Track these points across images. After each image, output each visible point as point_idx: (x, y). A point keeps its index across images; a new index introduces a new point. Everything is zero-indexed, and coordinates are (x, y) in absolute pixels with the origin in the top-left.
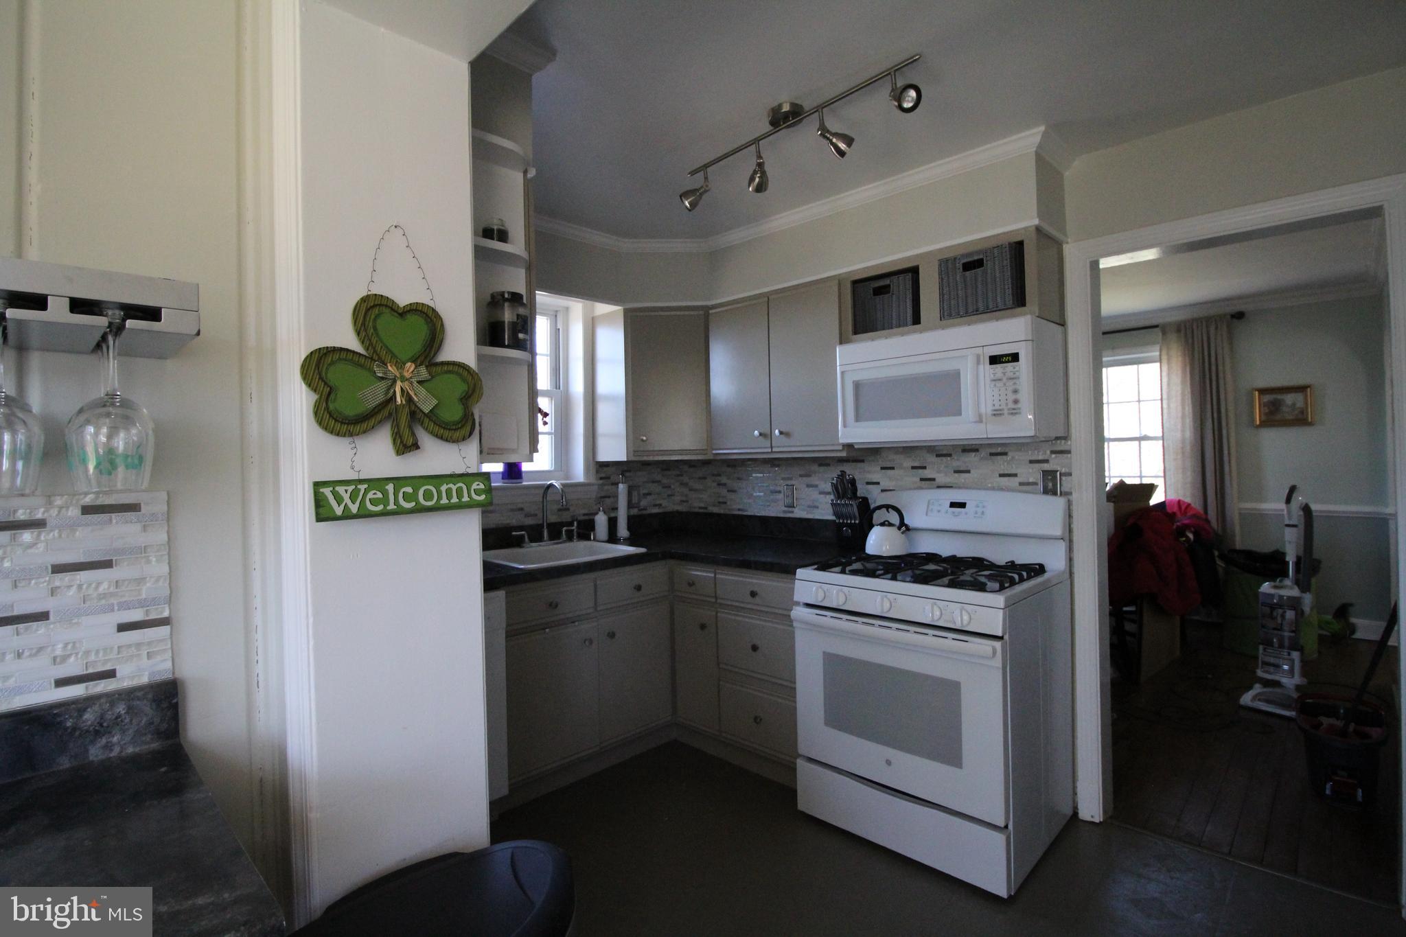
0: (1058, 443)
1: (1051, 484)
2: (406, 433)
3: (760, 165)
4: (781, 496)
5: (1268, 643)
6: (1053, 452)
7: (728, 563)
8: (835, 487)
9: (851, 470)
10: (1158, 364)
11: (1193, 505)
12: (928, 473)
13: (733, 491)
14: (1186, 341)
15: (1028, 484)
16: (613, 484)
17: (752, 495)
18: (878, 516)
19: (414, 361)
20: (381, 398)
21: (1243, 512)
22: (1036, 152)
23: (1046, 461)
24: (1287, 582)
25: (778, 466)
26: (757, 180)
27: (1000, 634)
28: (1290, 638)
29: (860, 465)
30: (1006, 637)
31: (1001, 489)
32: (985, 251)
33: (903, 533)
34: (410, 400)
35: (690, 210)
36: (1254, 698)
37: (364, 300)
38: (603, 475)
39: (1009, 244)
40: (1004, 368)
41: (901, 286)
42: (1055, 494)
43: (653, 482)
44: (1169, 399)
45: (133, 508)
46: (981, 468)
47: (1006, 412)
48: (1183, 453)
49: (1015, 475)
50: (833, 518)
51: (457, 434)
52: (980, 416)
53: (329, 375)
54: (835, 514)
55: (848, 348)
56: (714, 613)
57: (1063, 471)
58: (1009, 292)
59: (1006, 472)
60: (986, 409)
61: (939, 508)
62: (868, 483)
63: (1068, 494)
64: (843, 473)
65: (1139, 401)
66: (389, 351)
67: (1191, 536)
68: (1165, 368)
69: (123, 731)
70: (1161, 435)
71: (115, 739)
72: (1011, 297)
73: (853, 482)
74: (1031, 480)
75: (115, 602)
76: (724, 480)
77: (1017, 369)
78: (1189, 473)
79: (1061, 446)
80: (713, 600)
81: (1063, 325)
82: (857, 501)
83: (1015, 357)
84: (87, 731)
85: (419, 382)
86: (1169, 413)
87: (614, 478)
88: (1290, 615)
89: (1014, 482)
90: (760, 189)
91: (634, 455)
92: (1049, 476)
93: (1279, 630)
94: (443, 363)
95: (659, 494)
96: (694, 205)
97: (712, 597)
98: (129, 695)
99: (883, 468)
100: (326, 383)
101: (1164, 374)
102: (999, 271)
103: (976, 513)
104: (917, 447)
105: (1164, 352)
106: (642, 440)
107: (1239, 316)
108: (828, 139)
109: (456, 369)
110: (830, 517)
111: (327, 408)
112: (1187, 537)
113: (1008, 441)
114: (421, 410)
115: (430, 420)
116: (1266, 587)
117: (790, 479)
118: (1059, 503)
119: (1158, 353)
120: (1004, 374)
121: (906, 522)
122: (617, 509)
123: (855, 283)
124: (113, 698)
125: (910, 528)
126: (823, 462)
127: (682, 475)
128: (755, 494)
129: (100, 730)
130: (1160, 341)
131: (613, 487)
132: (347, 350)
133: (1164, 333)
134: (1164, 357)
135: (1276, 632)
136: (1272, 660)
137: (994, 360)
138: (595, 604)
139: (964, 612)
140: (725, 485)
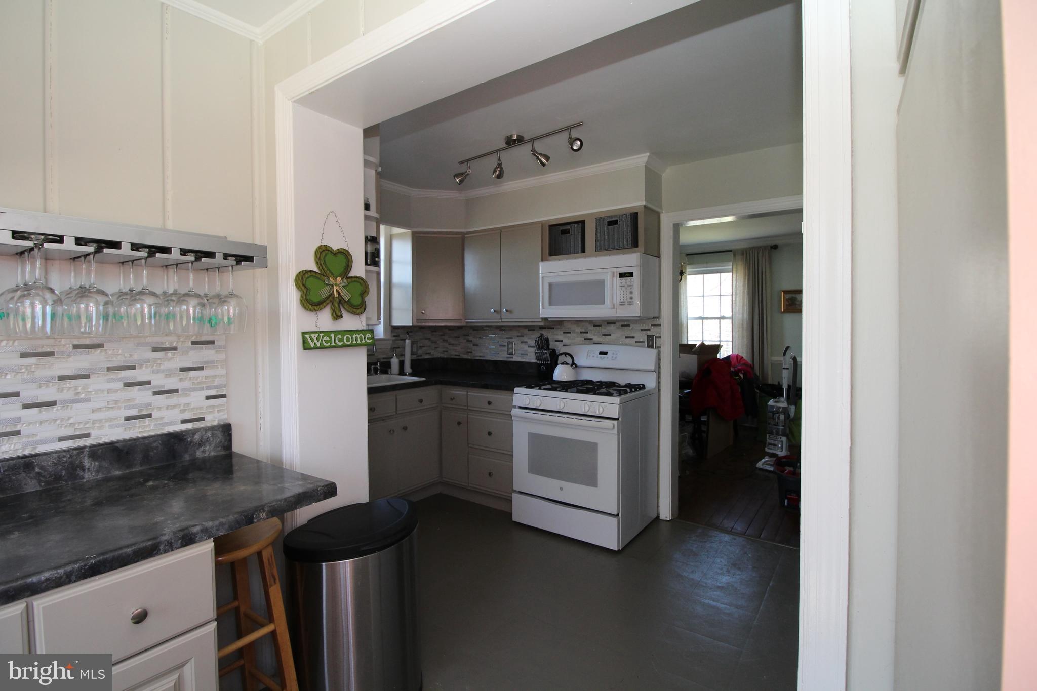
0: (654, 320)
1: (651, 342)
2: (337, 310)
3: (500, 165)
4: (506, 348)
5: (771, 433)
6: (652, 325)
7: (474, 386)
8: (537, 342)
9: (546, 333)
10: (731, 273)
11: (745, 358)
12: (589, 336)
13: (477, 345)
14: (746, 260)
15: (640, 342)
16: (401, 340)
17: (488, 347)
18: (561, 359)
19: (340, 276)
20: (328, 294)
21: (773, 362)
22: (645, 166)
23: (649, 330)
24: (782, 399)
25: (504, 330)
26: (498, 172)
27: (617, 417)
28: (782, 429)
29: (552, 330)
30: (620, 419)
31: (626, 345)
32: (619, 216)
33: (573, 368)
34: (339, 294)
35: (459, 184)
36: (763, 464)
37: (320, 247)
38: (395, 334)
39: (631, 214)
40: (626, 280)
41: (576, 229)
42: (653, 347)
43: (426, 339)
44: (736, 294)
45: (212, 342)
46: (617, 333)
47: (626, 303)
48: (743, 327)
49: (634, 337)
50: (536, 361)
51: (359, 311)
52: (614, 305)
53: (307, 282)
54: (538, 359)
55: (546, 264)
56: (466, 416)
57: (657, 335)
58: (630, 239)
59: (629, 336)
60: (617, 301)
61: (593, 355)
62: (556, 341)
63: (659, 347)
64: (542, 335)
65: (720, 295)
66: (330, 272)
67: (742, 376)
68: (734, 276)
69: (210, 445)
70: (731, 316)
71: (207, 448)
72: (631, 242)
73: (547, 340)
74: (641, 340)
75: (205, 386)
76: (471, 338)
77: (632, 281)
78: (745, 340)
79: (656, 322)
80: (466, 408)
81: (659, 257)
82: (549, 351)
83: (631, 275)
84: (196, 444)
85: (343, 286)
86: (736, 303)
87: (402, 336)
88: (782, 417)
89: (633, 341)
90: (499, 176)
91: (417, 322)
92: (650, 338)
93: (776, 425)
94: (352, 277)
95: (430, 346)
96: (461, 181)
97: (465, 406)
98: (212, 428)
99: (564, 333)
100: (305, 287)
101: (734, 280)
102: (625, 227)
103: (612, 357)
104: (583, 321)
105: (734, 267)
106: (423, 313)
107: (775, 247)
108: (536, 156)
109: (358, 280)
110: (534, 361)
111: (306, 298)
112: (740, 377)
113: (629, 319)
114: (344, 299)
115: (348, 304)
116: (771, 402)
117: (512, 338)
118: (654, 352)
119: (731, 267)
120: (626, 283)
121: (575, 362)
122: (404, 355)
123: (551, 226)
124: (206, 429)
125: (578, 365)
126: (531, 328)
127: (444, 335)
128: (490, 347)
129: (201, 444)
130: (732, 260)
131: (402, 341)
132: (313, 271)
133: (735, 255)
134: (734, 269)
135: (775, 427)
136: (772, 442)
137: (622, 275)
138: (396, 410)
139: (600, 407)
140: (471, 341)
